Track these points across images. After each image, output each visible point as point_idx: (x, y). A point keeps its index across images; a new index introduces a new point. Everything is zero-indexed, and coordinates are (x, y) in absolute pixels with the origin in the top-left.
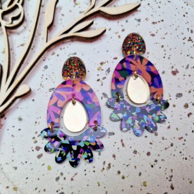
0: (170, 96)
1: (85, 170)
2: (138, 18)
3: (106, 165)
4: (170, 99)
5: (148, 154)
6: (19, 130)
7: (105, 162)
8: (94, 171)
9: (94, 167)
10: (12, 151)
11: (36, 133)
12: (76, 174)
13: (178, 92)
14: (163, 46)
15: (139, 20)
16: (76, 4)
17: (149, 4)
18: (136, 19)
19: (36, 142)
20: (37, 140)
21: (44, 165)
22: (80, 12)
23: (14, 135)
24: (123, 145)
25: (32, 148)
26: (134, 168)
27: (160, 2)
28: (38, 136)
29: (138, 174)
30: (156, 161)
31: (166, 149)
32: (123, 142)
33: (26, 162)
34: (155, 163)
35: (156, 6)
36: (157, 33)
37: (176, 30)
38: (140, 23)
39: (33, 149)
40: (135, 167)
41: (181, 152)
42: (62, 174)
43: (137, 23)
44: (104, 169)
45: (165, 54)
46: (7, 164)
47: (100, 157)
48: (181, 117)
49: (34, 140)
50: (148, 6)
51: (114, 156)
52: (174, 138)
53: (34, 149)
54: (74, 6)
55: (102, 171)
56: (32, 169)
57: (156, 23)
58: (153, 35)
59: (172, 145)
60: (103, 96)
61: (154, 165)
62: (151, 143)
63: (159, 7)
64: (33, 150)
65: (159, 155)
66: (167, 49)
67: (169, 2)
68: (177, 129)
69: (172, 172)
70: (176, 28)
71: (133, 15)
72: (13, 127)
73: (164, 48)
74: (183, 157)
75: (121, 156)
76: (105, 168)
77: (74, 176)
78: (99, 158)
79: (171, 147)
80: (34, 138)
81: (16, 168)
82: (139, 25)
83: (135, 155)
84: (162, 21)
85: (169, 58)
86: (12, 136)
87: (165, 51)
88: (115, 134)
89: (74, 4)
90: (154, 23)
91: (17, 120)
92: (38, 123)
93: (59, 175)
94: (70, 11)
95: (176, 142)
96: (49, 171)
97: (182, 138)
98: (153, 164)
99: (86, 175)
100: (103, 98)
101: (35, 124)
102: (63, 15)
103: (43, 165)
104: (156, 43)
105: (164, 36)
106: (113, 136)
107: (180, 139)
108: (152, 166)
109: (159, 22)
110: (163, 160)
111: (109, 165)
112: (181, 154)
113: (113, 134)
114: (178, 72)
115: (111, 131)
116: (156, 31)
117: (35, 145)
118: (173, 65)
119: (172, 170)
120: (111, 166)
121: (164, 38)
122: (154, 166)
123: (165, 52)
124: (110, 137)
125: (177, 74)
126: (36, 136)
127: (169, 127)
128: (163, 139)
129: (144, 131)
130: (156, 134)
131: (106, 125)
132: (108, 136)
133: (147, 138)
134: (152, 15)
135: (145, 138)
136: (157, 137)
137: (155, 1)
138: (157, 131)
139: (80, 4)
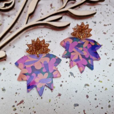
2: (94, 21)
6: (2, 98)
11: (16, 102)
14: (111, 42)
15: (95, 23)
16: (52, 8)
17: (101, 13)
18: (93, 22)
19: (15, 110)
20: (16, 108)
27: (108, 13)
28: (17, 105)
32: (85, 112)
35: (106, 15)
36: (107, 32)
43: (94, 24)
49: (14, 108)
50: (101, 14)
54: (51, 9)
57: (106, 25)
58: (105, 33)
60: (70, 74)
63: (108, 16)
71: (91, 19)
80: (14, 106)
82: (95, 25)
84: (110, 24)
87: (113, 44)
88: (79, 105)
89: (50, 7)
90: (105, 25)
91: (1, 90)
92: (18, 94)
94: (48, 12)
100: (71, 76)
101: (15, 94)
102: (42, 14)
104: (107, 39)
106: (77, 107)
109: (108, 25)
113: (78, 105)
115: (76, 103)
116: (107, 31)
121: (112, 36)
123: (113, 46)
124: (75, 107)
126: (16, 104)
129: (101, 103)
130: (109, 106)
131: (72, 98)
132: (74, 107)
133: (103, 109)
134: (103, 20)
135: (101, 109)
136: (110, 108)
137: (105, 12)
138: (110, 104)
139: (55, 8)
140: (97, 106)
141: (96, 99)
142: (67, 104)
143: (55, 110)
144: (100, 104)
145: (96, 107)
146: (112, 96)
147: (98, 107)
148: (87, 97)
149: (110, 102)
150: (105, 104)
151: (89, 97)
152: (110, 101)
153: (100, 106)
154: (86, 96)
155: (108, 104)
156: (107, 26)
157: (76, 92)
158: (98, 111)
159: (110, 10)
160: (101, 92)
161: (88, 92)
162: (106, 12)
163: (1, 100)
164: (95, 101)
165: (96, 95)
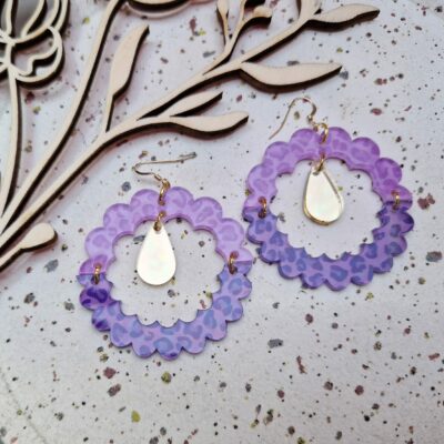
0: (412, 258)
1: (216, 424)
2: (343, 70)
3: (264, 414)
4: (413, 266)
5: (359, 390)
6: (68, 330)
7: (260, 406)
8: (236, 427)
9: (236, 418)
10: (52, 377)
12: (196, 431)
13: (432, 250)
14: (399, 139)
15: (345, 75)
16: (196, 33)
17: (369, 35)
19: (105, 358)
20: (108, 355)
21: (125, 411)
22: (206, 55)
23: (56, 343)
24: (302, 369)
25: (97, 370)
26: (325, 421)
27: (396, 30)
28: (110, 346)
29: (335, 435)
30: (376, 407)
31: (399, 380)
32: (303, 363)
33: (84, 403)
34: (374, 411)
35: (387, 40)
36: (386, 105)
37: (433, 98)
38: (346, 82)
39: (98, 374)
40: (329, 419)
41: (433, 389)
42: (163, 431)
43: (341, 80)
44: (257, 421)
45: (405, 159)
46: (40, 406)
47: (249, 395)
48: (436, 307)
49: (101, 354)
50: (368, 40)
51: (281, 394)
52: (419, 355)
53: (101, 373)
54: (191, 39)
55: (253, 426)
56: (97, 419)
57: (385, 81)
58: (377, 112)
59: (413, 372)
60: (257, 256)
61: (372, 415)
62: (365, 367)
63: (394, 42)
64: (99, 377)
65: (382, 394)
66: (410, 146)
67: (418, 28)
68: (426, 334)
69: (412, 432)
70: (431, 94)
72: (54, 323)
73: (401, 143)
74: (437, 398)
75: (296, 395)
76: (260, 419)
77: (189, 437)
78: (247, 398)
79: (410, 377)
80: (100, 349)
81: (61, 417)
82: (344, 85)
83: (327, 391)
84: (401, 76)
85: (413, 168)
86: (52, 343)
87: (404, 150)
88: (284, 343)
90: (379, 82)
91: (63, 307)
93: (157, 433)
94: (182, 51)
95: (424, 365)
96: (135, 423)
97: (438, 355)
98: (369, 415)
99: (216, 434)
100: (258, 261)
103: (121, 410)
104: (385, 132)
105: (403, 114)
106: (279, 349)
107: (433, 357)
108: (367, 419)
109: (392, 79)
110: (391, 405)
111: (270, 413)
112: (434, 392)
113: (280, 344)
114: (433, 202)
115: (275, 338)
116: (384, 102)
117: (103, 366)
118: (423, 186)
119: (411, 428)
120: (275, 415)
121: (403, 119)
122: (371, 418)
123: (405, 154)
124: (272, 350)
125: (431, 206)
126: (105, 344)
127: (408, 331)
128: (394, 356)
129: (351, 338)
130: (378, 346)
131: (263, 323)
132: (269, 349)
133: (357, 355)
134: (376, 63)
135: (352, 355)
136: (379, 352)
137: (385, 27)
138: (381, 338)
139: (204, 33)
140: (340, 347)
141: (335, 326)
142: (249, 340)
143: (216, 357)
144: (348, 339)
145: (335, 349)
146: (389, 318)
147: (343, 349)
148: (310, 319)
149: (381, 335)
150: (365, 340)
151: (315, 320)
152: (379, 332)
153: (348, 347)
154: (304, 316)
155: (374, 340)
156: (389, 81)
157: (276, 306)
158: (340, 359)
159: (403, 19)
160: (353, 304)
161: (312, 307)
162: (386, 30)
163: (65, 333)
164: (333, 331)
165: (336, 314)
